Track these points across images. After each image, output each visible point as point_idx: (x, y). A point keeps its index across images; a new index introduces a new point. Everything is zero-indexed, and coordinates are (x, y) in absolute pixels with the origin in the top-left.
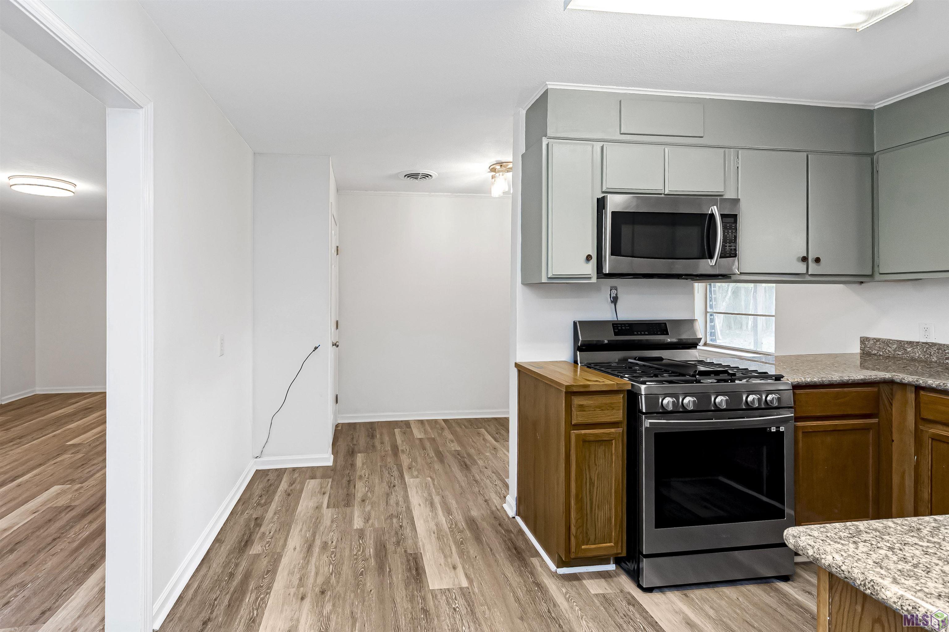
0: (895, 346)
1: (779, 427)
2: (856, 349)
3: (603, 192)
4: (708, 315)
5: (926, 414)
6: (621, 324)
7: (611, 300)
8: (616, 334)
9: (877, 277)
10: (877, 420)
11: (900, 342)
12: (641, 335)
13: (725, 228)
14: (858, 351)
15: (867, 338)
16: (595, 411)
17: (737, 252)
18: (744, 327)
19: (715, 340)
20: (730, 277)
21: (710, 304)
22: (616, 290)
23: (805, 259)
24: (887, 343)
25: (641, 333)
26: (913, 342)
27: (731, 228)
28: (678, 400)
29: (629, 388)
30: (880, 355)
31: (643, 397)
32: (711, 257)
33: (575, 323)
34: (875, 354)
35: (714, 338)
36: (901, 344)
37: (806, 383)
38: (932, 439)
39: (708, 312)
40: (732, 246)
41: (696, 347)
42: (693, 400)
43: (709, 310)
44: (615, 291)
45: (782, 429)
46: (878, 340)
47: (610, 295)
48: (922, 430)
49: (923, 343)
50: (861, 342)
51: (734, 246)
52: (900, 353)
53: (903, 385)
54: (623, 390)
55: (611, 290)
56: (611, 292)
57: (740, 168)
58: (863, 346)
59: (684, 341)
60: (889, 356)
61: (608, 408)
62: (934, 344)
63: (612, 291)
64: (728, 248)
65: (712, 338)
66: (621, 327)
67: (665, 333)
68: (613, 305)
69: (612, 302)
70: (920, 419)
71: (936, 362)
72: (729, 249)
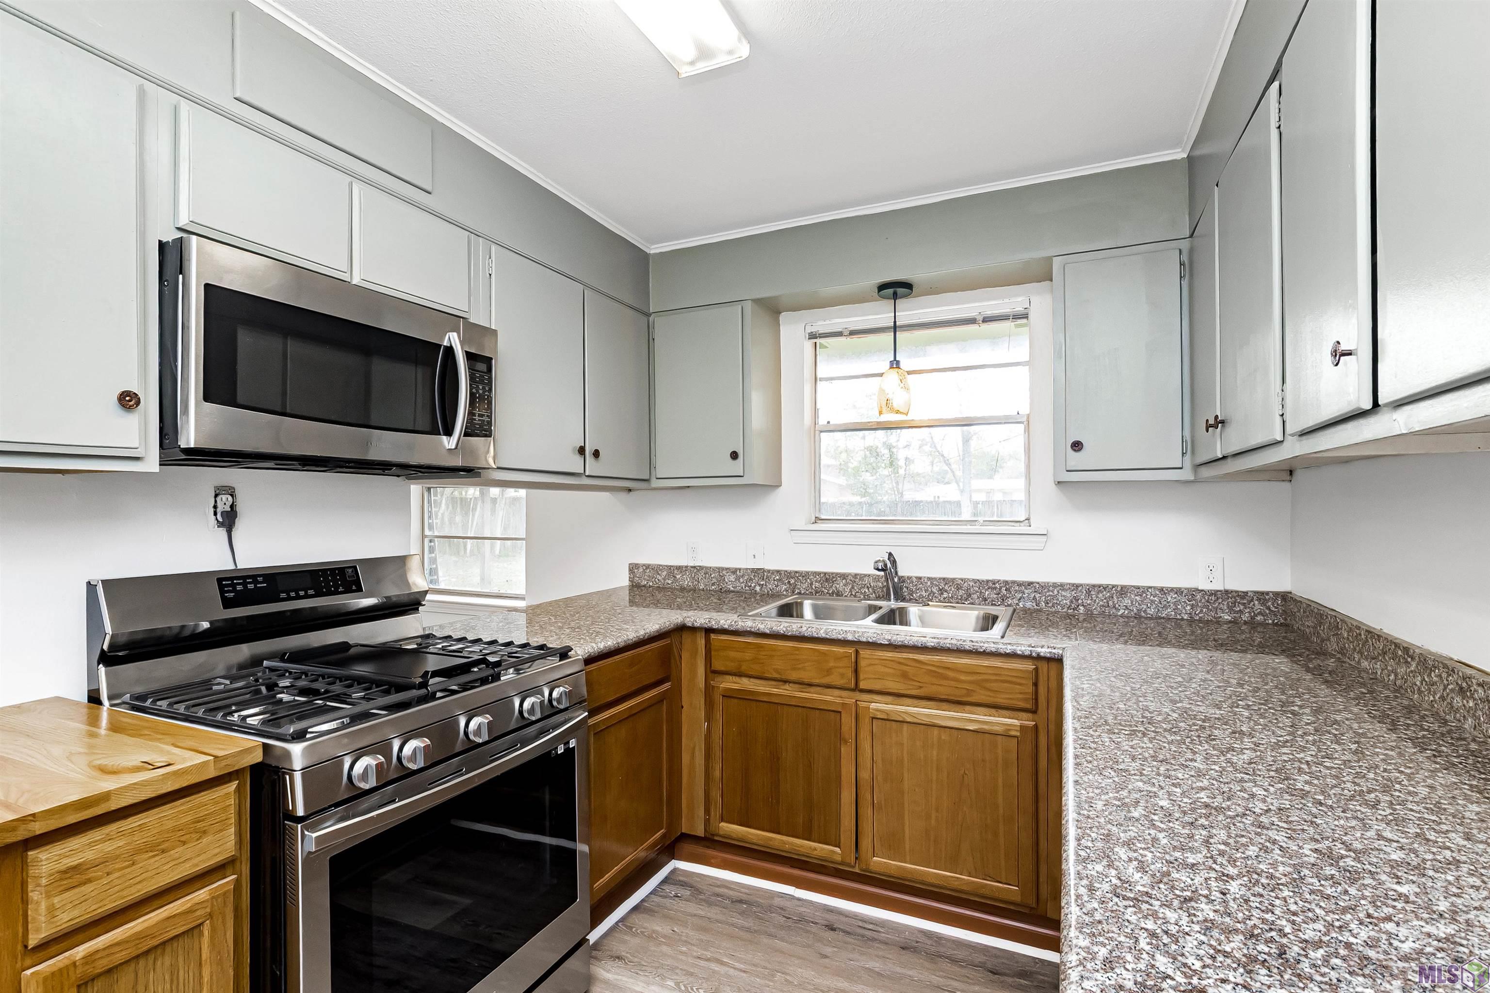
0: (665, 573)
1: (568, 742)
2: (623, 580)
3: (180, 229)
4: (426, 540)
5: (717, 665)
6: (244, 578)
7: (217, 519)
8: (228, 604)
9: (655, 483)
10: (670, 683)
11: (670, 567)
12: (298, 597)
13: (472, 379)
14: (626, 582)
15: (636, 565)
16: (133, 864)
17: (492, 428)
18: (462, 552)
19: (436, 582)
20: (478, 475)
21: (429, 524)
22: (232, 495)
23: (582, 451)
24: (657, 569)
25: (297, 594)
26: (682, 567)
27: (482, 382)
28: (387, 754)
29: (258, 757)
30: (650, 586)
31: (298, 777)
32: (449, 433)
33: (91, 587)
34: (644, 586)
35: (436, 577)
36: (672, 570)
37: (599, 653)
38: (723, 696)
39: (426, 536)
40: (484, 415)
41: (417, 609)
42: (423, 745)
43: (427, 532)
44: (230, 498)
45: (573, 743)
46: (647, 566)
47: (215, 507)
48: (713, 687)
49: (692, 567)
50: (630, 570)
51: (488, 416)
52: (670, 582)
53: (693, 629)
54: (237, 771)
55: (216, 496)
56: (216, 501)
57: (493, 276)
58: (632, 576)
59: (394, 599)
60: (659, 587)
61: (182, 839)
62: (701, 568)
63: (218, 499)
64: (477, 418)
65: (432, 578)
66: (245, 584)
67: (354, 588)
68: (222, 533)
69: (220, 525)
70: (712, 672)
71: (703, 590)
72: (479, 420)
